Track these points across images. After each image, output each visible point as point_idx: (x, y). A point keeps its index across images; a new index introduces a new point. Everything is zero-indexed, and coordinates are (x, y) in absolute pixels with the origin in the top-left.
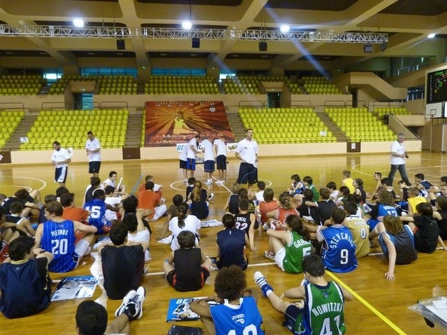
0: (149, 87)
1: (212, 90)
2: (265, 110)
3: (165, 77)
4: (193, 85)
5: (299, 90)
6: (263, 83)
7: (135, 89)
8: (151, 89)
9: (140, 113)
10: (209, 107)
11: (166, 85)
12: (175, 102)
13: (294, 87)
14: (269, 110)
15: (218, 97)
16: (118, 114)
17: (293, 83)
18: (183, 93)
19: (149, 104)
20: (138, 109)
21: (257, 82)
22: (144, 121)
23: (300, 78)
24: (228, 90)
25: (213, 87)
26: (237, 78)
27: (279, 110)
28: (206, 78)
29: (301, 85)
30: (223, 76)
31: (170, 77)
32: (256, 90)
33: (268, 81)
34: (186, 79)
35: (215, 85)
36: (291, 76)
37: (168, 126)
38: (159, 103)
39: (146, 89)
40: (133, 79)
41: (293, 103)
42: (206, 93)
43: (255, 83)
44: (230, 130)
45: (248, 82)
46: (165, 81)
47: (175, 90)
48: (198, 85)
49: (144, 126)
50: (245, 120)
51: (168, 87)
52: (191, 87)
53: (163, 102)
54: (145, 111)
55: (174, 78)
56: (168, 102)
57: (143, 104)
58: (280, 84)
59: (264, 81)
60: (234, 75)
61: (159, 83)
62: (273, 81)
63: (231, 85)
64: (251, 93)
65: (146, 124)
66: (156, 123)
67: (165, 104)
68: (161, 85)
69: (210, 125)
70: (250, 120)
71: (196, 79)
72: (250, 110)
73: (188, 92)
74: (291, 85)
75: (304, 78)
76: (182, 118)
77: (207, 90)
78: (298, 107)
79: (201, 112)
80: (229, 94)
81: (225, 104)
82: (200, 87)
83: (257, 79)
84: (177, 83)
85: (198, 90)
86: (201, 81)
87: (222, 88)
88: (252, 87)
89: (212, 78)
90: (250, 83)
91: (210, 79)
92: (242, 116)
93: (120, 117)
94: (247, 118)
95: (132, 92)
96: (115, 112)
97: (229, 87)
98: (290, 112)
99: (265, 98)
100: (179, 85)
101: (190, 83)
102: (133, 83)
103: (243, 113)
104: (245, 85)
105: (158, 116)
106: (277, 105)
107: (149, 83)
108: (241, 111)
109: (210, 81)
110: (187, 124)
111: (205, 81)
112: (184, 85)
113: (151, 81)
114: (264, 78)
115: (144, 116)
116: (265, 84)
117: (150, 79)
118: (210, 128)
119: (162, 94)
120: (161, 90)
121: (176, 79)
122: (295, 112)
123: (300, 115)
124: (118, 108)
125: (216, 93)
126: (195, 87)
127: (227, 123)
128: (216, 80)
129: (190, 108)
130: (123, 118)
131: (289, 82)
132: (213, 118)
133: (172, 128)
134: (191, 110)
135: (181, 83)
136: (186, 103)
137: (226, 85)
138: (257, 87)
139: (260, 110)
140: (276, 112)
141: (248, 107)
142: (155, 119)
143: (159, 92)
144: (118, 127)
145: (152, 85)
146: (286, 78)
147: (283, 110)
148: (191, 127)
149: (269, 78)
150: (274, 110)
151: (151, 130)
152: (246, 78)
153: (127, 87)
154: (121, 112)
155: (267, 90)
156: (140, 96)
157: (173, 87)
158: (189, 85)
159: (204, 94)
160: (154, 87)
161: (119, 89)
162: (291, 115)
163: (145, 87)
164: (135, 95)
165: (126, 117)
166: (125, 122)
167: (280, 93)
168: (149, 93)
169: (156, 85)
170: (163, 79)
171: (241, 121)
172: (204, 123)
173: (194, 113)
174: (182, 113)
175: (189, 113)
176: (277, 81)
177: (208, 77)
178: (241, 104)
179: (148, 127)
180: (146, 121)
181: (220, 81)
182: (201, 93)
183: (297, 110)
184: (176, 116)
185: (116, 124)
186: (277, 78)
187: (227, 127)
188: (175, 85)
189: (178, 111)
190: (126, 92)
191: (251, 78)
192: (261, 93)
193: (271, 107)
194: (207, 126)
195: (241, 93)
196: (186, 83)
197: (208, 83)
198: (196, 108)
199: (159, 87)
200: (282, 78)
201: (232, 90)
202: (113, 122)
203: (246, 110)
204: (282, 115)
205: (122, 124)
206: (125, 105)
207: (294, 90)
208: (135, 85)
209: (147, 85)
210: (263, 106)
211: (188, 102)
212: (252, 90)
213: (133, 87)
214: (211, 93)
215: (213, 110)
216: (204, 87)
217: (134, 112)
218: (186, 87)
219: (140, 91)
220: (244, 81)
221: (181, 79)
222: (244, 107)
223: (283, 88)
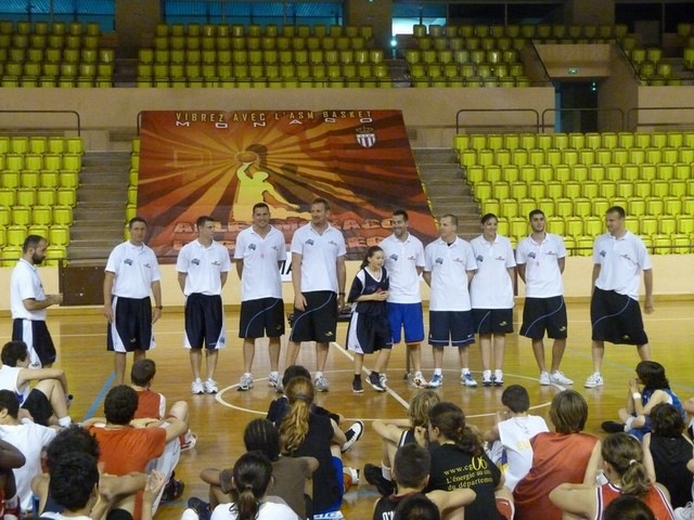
0: (154, 62)
1: (365, 73)
2: (545, 141)
3: (209, 30)
4: (301, 57)
5: (665, 70)
6: (538, 46)
7: (106, 70)
8: (161, 70)
9: (121, 148)
10: (353, 131)
11: (209, 56)
12: (239, 113)
13: (647, 60)
14: (561, 140)
15: (386, 97)
16: (47, 153)
17: (646, 47)
18: (268, 82)
19: (152, 121)
20: (114, 136)
21: (520, 44)
22: (134, 177)
23: (672, 29)
24: (418, 72)
25: (370, 62)
26: (451, 30)
27: (594, 139)
28: (344, 34)
29: (675, 53)
30: (402, 27)
31: (223, 30)
32: (516, 71)
33: (559, 41)
34: (280, 35)
35: (377, 56)
36: (640, 25)
37: (215, 194)
38: (185, 115)
39: (144, 70)
40: (99, 35)
41: (643, 117)
42: (345, 82)
43: (511, 48)
44: (424, 209)
45: (488, 44)
46: (208, 42)
47: (241, 72)
48: (317, 57)
49: (133, 195)
50: (475, 175)
51: (217, 63)
52: (294, 62)
53: (199, 113)
54: (137, 144)
55: (238, 31)
56: (217, 114)
57: (131, 121)
58: (600, 51)
59: (543, 41)
60: (440, 21)
61: (186, 48)
62: (575, 41)
63: (430, 57)
64: (499, 81)
65: (141, 188)
66: (176, 184)
67: (208, 120)
68: (194, 56)
69: (357, 190)
70: (494, 175)
71: (312, 35)
72: (496, 142)
73: (283, 81)
74: (639, 55)
75: (684, 29)
76: (263, 167)
77: (350, 72)
78: (664, 127)
79: (328, 147)
80: (423, 85)
81: (408, 121)
82: (325, 63)
83: (521, 35)
84: (246, 48)
85: (319, 73)
86: (328, 42)
87: (398, 66)
88: (502, 61)
89: (367, 32)
90: (496, 48)
91: (359, 35)
92: (468, 159)
93: (53, 162)
94: (484, 166)
95: (95, 80)
96: (38, 145)
97: (421, 61)
98: (635, 146)
99: (546, 97)
100: (256, 56)
101: (292, 48)
102: (99, 49)
103: (471, 148)
104: (478, 57)
105: (179, 159)
106: (590, 125)
107: (154, 48)
108: (462, 143)
109: (358, 43)
110: (278, 186)
111: (343, 42)
112: (271, 56)
113: (161, 42)
114: (544, 31)
115: (136, 161)
116: (547, 51)
117: (156, 35)
118: (358, 200)
119: (196, 86)
120: (193, 71)
121: (246, 35)
122: (651, 145)
123: (671, 156)
124: (48, 133)
125: (378, 82)
126: (309, 63)
127: (415, 185)
128: (379, 39)
129: (290, 134)
130: (62, 168)
131: (630, 42)
132: (368, 168)
133: (228, 199)
134: (294, 139)
135: (261, 48)
136: (273, 118)
137: (413, 56)
138: (519, 60)
139: (528, 141)
140: (586, 146)
141: (487, 130)
142: (173, 170)
143: (187, 81)
144: (46, 197)
145: (162, 56)
146: (622, 29)
147: (610, 140)
148: (290, 197)
149: (560, 31)
150: (578, 139)
151: (158, 209)
152: (482, 30)
153: (80, 61)
154: (56, 145)
155: (554, 73)
156: (123, 92)
157: (233, 63)
158: (286, 56)
159: (339, 85)
160: (170, 63)
161: (51, 69)
162: (638, 157)
163: (139, 62)
164: (105, 89)
165: (73, 163)
166: (70, 179)
167: (600, 81)
168: (153, 81)
169: (178, 56)
170: (201, 35)
171: (463, 176)
172: (337, 184)
173: (303, 151)
174: (261, 151)
175: (284, 151)
176: (590, 40)
177: (352, 30)
178: (465, 118)
179: (146, 196)
180: (140, 178)
181: (394, 43)
182: (329, 81)
183: (660, 139)
184: (242, 161)
185: (39, 187)
186: (591, 31)
187: (417, 199)
188: (240, 56)
189: (247, 143)
190: (76, 79)
191: (497, 30)
192: (533, 83)
193: (567, 128)
194: (347, 195)
195: (465, 81)
196: (276, 48)
197: (350, 48)
198: (310, 134)
199: (186, 63)
200: (606, 31)
201: (435, 73)
202: (30, 180)
203: (479, 142)
204: (604, 157)
205: (59, 186)
206: (71, 120)
207: (648, 70)
208: (107, 56)
209: (146, 55)
210: (538, 128)
211: (282, 113)
212: (501, 72)
213: (98, 61)
214: (361, 82)
215: (367, 139)
216: (340, 63)
217: (101, 146)
218: (279, 63)
219: (124, 74)
220: (473, 43)
221: (263, 35)
222: (472, 130)
223: (611, 64)
